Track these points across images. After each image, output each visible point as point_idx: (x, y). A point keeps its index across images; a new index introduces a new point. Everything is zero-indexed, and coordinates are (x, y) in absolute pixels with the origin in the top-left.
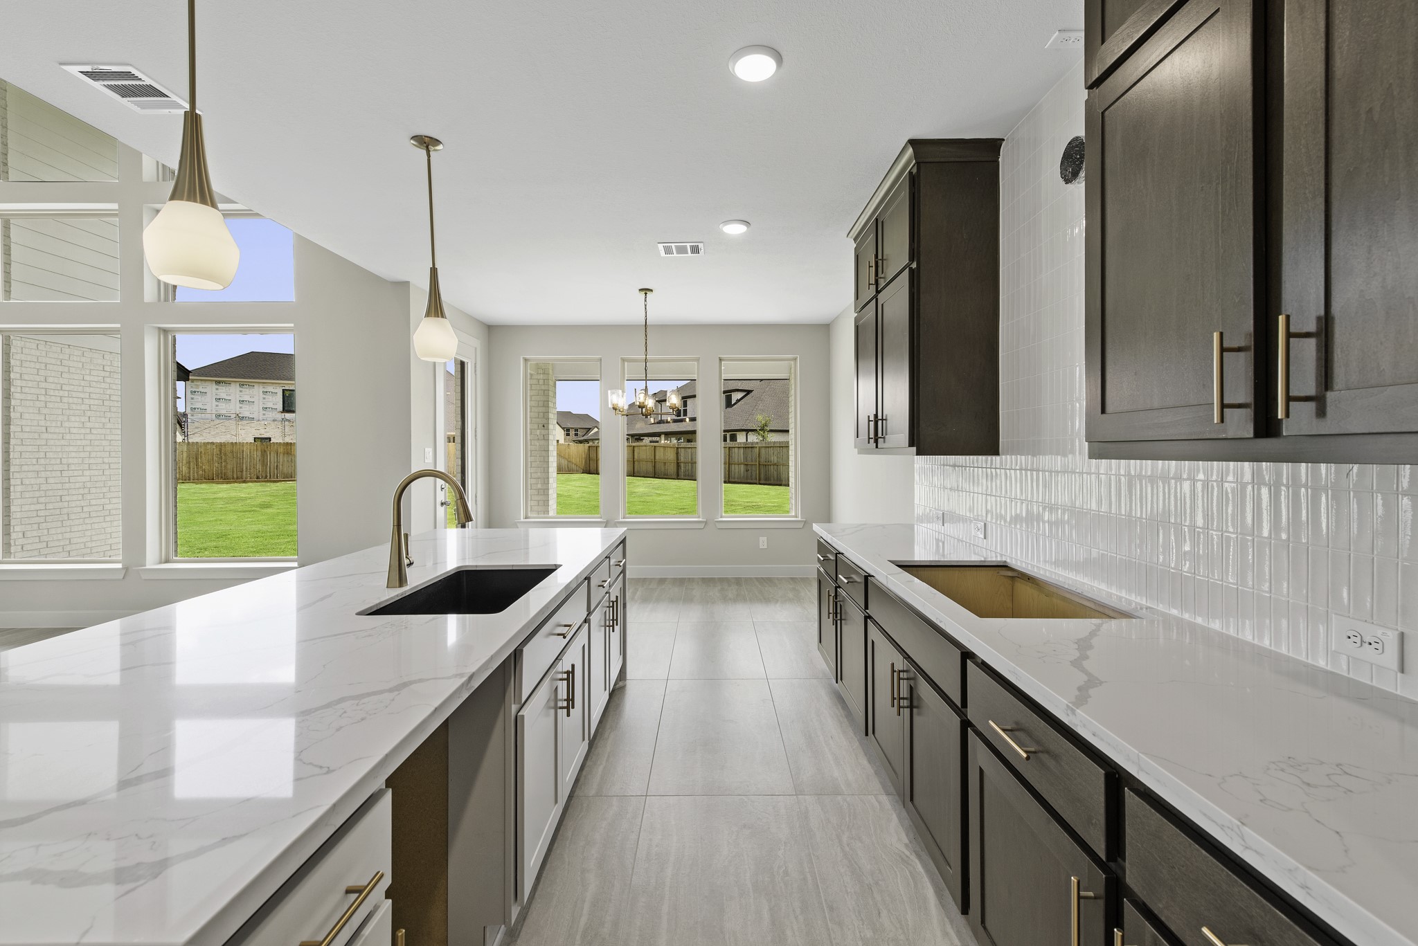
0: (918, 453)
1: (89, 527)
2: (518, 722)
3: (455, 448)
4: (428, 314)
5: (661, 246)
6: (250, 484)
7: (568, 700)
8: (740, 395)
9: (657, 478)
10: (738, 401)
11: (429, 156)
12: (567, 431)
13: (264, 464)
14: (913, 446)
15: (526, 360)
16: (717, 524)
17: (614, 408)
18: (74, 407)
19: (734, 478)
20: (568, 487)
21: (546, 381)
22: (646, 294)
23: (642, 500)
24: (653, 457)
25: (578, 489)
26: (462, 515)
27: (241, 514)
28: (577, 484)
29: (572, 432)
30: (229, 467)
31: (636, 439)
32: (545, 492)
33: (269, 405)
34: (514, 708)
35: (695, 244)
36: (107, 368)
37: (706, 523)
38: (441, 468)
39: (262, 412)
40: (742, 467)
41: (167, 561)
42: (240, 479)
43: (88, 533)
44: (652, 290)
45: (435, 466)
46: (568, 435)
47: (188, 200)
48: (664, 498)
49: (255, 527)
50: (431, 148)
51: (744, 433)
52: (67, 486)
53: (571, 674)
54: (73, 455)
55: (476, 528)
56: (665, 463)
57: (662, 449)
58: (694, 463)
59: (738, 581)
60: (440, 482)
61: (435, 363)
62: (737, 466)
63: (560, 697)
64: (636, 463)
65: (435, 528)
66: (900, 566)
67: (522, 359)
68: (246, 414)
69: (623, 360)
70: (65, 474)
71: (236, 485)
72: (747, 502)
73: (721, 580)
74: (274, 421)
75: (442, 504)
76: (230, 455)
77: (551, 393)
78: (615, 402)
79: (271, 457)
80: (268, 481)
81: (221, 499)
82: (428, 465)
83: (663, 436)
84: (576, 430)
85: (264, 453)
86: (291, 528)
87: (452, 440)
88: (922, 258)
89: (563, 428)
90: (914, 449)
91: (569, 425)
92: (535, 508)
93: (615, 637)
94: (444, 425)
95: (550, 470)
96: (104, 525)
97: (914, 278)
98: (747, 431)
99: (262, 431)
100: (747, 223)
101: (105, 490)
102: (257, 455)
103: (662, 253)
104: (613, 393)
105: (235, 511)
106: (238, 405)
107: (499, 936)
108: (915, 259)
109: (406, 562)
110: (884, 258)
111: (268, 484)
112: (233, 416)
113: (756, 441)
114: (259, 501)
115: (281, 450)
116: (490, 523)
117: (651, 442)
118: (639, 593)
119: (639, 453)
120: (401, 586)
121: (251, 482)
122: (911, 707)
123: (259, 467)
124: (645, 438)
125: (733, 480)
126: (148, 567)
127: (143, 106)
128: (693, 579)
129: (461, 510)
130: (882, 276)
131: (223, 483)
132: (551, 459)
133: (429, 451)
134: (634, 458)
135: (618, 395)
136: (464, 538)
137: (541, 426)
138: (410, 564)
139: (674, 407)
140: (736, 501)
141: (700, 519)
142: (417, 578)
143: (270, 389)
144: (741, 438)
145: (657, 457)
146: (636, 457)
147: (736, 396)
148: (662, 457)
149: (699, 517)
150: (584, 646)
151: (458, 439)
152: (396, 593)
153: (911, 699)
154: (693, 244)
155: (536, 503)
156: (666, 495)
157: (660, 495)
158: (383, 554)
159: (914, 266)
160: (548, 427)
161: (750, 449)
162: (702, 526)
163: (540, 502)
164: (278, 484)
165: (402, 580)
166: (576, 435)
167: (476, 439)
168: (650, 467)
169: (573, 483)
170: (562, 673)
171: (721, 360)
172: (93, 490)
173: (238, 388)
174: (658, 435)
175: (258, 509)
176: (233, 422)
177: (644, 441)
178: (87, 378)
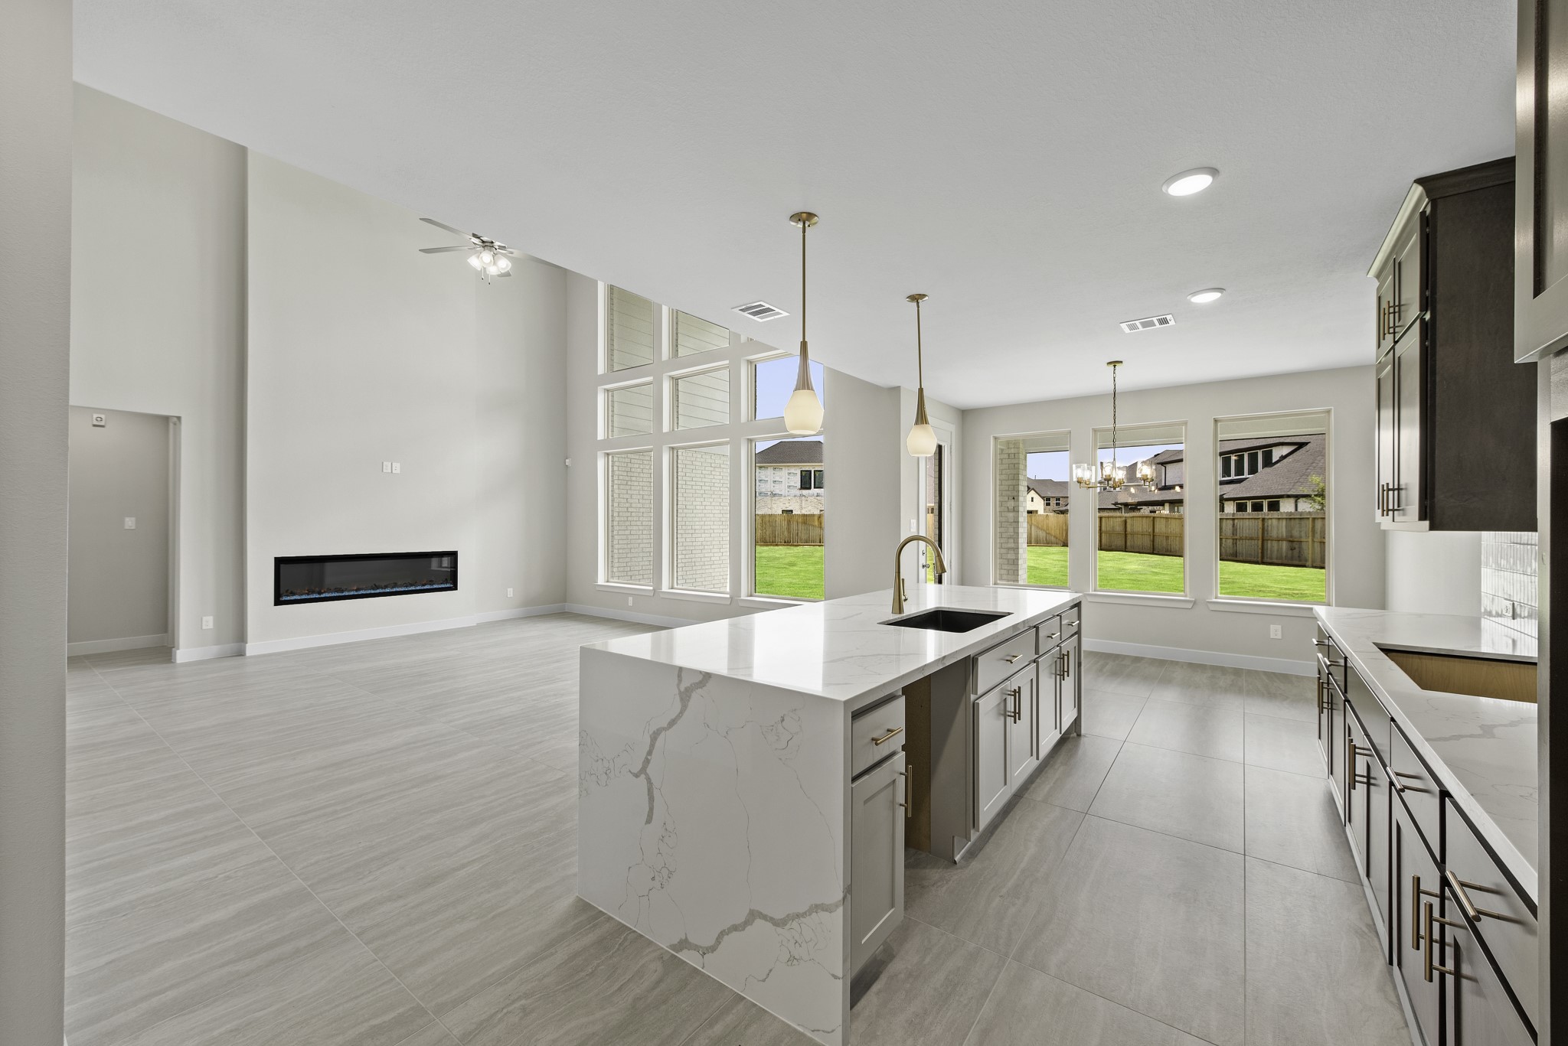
0: (1432, 528)
1: (704, 572)
2: (975, 706)
3: (932, 518)
4: (917, 423)
5: (1124, 326)
6: (780, 547)
7: (1015, 712)
8: (1285, 450)
9: (1156, 554)
10: (1283, 458)
11: (918, 307)
12: (1047, 501)
13: (789, 532)
14: (1425, 519)
15: (995, 438)
16: (1209, 605)
17: (1078, 482)
18: (698, 492)
19: (1271, 559)
20: (1046, 560)
21: (1015, 455)
22: (1115, 366)
23: (1132, 578)
24: (1151, 530)
25: (1055, 563)
26: (939, 568)
27: (777, 570)
28: (1056, 557)
29: (1053, 502)
30: (767, 533)
31: (1131, 509)
32: (1015, 562)
33: (792, 484)
34: (973, 697)
35: (1162, 317)
36: (713, 465)
37: (1195, 603)
38: (922, 533)
39: (787, 490)
40: (1284, 545)
41: (751, 596)
42: (774, 543)
43: (704, 576)
44: (1121, 362)
45: (918, 533)
46: (1048, 504)
47: (802, 389)
48: (1162, 577)
49: (788, 580)
50: (920, 301)
51: (1292, 500)
52: (694, 544)
53: (1017, 693)
54: (697, 523)
55: (951, 584)
56: (1167, 537)
57: (1163, 521)
58: (1181, 537)
59: (1237, 672)
60: (922, 544)
61: (918, 458)
62: (1275, 544)
63: (1008, 709)
64: (1129, 537)
65: (918, 582)
66: (1383, 650)
67: (992, 438)
68: (777, 492)
69: (1095, 431)
70: (694, 536)
71: (772, 547)
72: (1286, 589)
73: (1214, 668)
74: (795, 496)
75: (923, 566)
76: (768, 524)
77: (1021, 467)
78: (1080, 475)
79: (794, 526)
80: (791, 545)
81: (764, 557)
82: (913, 532)
83: (1167, 506)
84: (1058, 499)
85: (789, 522)
86: (811, 582)
87: (930, 511)
88: (1440, 307)
89: (1043, 498)
90: (1427, 523)
91: (1049, 494)
92: (1005, 577)
93: (1068, 684)
94: (927, 500)
95: (1020, 541)
96: (711, 571)
97: (1428, 332)
98: (1297, 497)
99: (787, 505)
100: (1220, 289)
101: (711, 547)
102: (785, 524)
103: (1127, 330)
104: (1077, 467)
105: (774, 567)
106: (773, 484)
107: (963, 851)
108: (1429, 308)
109: (903, 598)
110: (1402, 303)
111: (792, 547)
112: (769, 493)
113: (1308, 510)
114: (787, 561)
115: (800, 520)
116: (962, 581)
117: (1151, 512)
118: (1108, 667)
119: (1132, 525)
120: (900, 613)
121: (781, 545)
122: (1369, 784)
123: (786, 533)
124: (1144, 507)
125: (1269, 561)
126: (742, 598)
127: (762, 318)
128: (1178, 662)
129: (938, 564)
130: (1400, 324)
131: (764, 545)
132: (1021, 530)
133: (914, 522)
134: (1126, 531)
135: (1084, 470)
136: (940, 591)
137: (1011, 498)
138: (906, 600)
139: (1145, 478)
140: (1268, 587)
141: (1188, 598)
142: (911, 610)
143: (792, 470)
144: (1287, 506)
145: (1157, 530)
146: (1129, 529)
147: (1277, 453)
148: (1164, 530)
149: (1186, 596)
150: (1032, 680)
151: (936, 511)
152: (897, 617)
153: (1368, 777)
154: (1160, 318)
155: (1005, 572)
156: (1165, 574)
157: (1156, 574)
158: (889, 595)
159: (1428, 317)
160: (1018, 500)
161: (1297, 521)
162: (1189, 606)
163: (1010, 571)
164: (798, 547)
165: (901, 611)
166: (1058, 504)
167: (951, 512)
168: (1147, 542)
169: (1052, 557)
170: (1011, 691)
171: (1216, 421)
172: (706, 547)
173: (773, 472)
174: (1161, 503)
175: (787, 567)
176: (769, 498)
177: (1142, 511)
178: (704, 472)
